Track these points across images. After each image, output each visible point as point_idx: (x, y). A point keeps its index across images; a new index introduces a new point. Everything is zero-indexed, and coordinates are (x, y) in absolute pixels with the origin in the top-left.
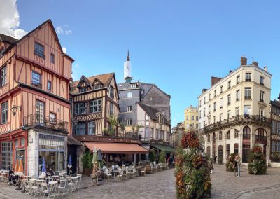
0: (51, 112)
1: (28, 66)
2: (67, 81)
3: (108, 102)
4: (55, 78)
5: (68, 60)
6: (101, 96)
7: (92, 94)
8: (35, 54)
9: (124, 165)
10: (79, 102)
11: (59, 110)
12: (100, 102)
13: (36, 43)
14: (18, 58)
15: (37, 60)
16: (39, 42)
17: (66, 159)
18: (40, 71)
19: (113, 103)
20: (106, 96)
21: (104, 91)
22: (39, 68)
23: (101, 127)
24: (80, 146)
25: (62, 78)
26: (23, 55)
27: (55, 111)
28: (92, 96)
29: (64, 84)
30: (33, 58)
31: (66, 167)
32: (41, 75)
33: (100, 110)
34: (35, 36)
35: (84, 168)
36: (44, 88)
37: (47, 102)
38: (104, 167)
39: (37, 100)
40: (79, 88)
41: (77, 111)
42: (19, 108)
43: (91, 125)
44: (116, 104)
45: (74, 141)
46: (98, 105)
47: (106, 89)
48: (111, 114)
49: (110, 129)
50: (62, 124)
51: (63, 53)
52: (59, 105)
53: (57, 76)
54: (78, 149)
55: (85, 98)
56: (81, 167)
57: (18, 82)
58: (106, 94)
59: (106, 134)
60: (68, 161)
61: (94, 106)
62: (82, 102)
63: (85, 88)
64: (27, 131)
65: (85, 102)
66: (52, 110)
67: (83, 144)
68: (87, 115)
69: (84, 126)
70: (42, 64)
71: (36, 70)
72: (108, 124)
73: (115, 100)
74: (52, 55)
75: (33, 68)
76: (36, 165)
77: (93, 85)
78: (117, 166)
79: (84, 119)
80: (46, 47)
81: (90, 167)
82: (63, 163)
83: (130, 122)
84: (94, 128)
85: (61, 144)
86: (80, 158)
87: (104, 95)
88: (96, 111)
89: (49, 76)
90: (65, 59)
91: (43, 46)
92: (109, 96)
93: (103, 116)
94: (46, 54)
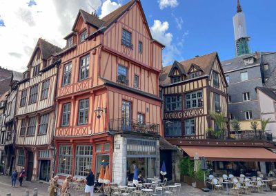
0: (138, 113)
1: (114, 58)
2: (157, 73)
3: (212, 94)
4: (143, 70)
5: (157, 47)
6: (200, 86)
7: (188, 85)
8: (122, 44)
9: (242, 175)
10: (171, 95)
11: (148, 110)
12: (200, 95)
13: (124, 29)
14: (104, 50)
15: (124, 51)
16: (126, 28)
17: (159, 165)
18: (126, 65)
19: (218, 93)
20: (208, 87)
21: (204, 81)
22: (125, 60)
23: (203, 126)
24: (176, 151)
25: (150, 70)
26: (109, 46)
27: (144, 112)
28: (188, 87)
29: (153, 76)
30: (120, 49)
31: (158, 174)
32: (127, 68)
33: (201, 104)
34: (123, 21)
35: (182, 176)
36: (131, 84)
37: (135, 101)
38: (211, 176)
39: (123, 100)
40: (172, 77)
41: (169, 106)
42: (104, 111)
43: (189, 124)
44: (223, 94)
45: (167, 145)
46: (197, 99)
47: (207, 77)
48: (217, 108)
49: (217, 129)
50: (153, 127)
51: (152, 39)
52: (148, 105)
53: (145, 68)
54: (173, 154)
55: (179, 90)
56: (178, 174)
57: (103, 79)
58: (207, 83)
59: (210, 135)
60: (161, 167)
61: (191, 100)
62: (175, 95)
63: (179, 77)
64: (113, 136)
65: (178, 95)
66: (140, 110)
67: (180, 149)
68: (182, 111)
69: (178, 125)
70: (128, 56)
71: (123, 63)
72: (213, 122)
73: (221, 89)
74: (141, 43)
75: (119, 61)
76: (123, 172)
77: (189, 73)
78: (231, 176)
79: (179, 116)
80: (134, 33)
81: (191, 174)
82: (154, 169)
83: (250, 115)
84: (194, 128)
85: (152, 149)
86: (176, 165)
87: (205, 85)
88: (195, 105)
89: (137, 70)
90: (154, 45)
91: (130, 33)
92: (212, 85)
93: (206, 113)
94: (134, 43)
